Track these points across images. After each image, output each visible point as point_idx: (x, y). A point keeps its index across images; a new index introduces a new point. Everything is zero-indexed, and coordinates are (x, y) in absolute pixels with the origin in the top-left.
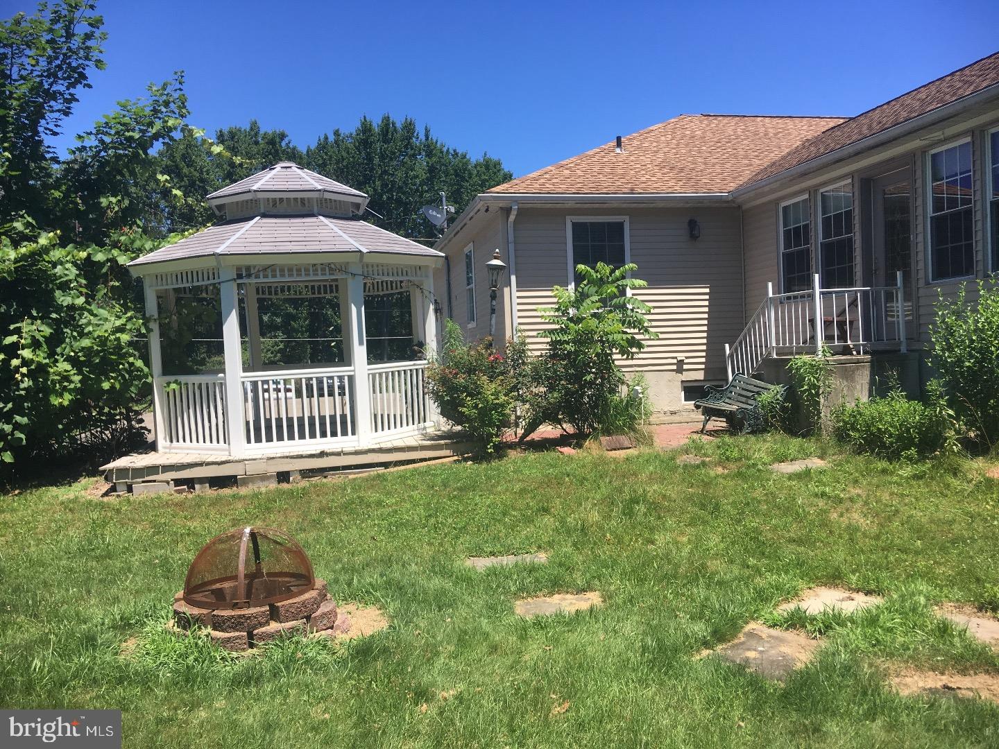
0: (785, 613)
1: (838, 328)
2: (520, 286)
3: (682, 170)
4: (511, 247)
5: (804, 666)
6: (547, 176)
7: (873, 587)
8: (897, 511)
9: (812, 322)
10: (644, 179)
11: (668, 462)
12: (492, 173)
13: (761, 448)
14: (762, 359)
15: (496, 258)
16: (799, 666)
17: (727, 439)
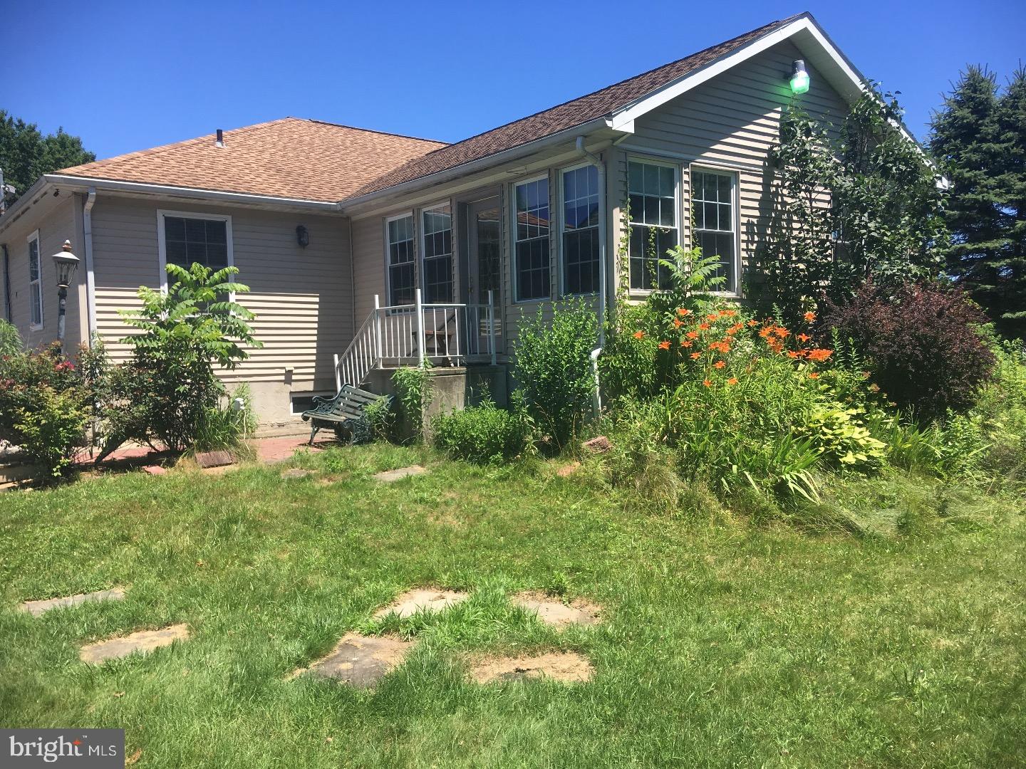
0: (381, 620)
1: (438, 342)
2: (99, 283)
3: (289, 174)
4: (88, 239)
5: (393, 669)
6: (134, 162)
7: (461, 584)
8: (485, 511)
9: (415, 334)
10: (247, 178)
11: (272, 477)
12: (68, 151)
13: (365, 458)
14: (370, 370)
15: (66, 250)
16: (390, 670)
17: (335, 450)
